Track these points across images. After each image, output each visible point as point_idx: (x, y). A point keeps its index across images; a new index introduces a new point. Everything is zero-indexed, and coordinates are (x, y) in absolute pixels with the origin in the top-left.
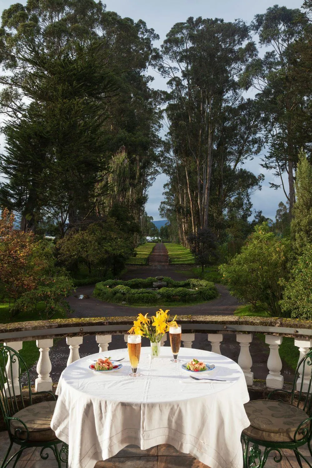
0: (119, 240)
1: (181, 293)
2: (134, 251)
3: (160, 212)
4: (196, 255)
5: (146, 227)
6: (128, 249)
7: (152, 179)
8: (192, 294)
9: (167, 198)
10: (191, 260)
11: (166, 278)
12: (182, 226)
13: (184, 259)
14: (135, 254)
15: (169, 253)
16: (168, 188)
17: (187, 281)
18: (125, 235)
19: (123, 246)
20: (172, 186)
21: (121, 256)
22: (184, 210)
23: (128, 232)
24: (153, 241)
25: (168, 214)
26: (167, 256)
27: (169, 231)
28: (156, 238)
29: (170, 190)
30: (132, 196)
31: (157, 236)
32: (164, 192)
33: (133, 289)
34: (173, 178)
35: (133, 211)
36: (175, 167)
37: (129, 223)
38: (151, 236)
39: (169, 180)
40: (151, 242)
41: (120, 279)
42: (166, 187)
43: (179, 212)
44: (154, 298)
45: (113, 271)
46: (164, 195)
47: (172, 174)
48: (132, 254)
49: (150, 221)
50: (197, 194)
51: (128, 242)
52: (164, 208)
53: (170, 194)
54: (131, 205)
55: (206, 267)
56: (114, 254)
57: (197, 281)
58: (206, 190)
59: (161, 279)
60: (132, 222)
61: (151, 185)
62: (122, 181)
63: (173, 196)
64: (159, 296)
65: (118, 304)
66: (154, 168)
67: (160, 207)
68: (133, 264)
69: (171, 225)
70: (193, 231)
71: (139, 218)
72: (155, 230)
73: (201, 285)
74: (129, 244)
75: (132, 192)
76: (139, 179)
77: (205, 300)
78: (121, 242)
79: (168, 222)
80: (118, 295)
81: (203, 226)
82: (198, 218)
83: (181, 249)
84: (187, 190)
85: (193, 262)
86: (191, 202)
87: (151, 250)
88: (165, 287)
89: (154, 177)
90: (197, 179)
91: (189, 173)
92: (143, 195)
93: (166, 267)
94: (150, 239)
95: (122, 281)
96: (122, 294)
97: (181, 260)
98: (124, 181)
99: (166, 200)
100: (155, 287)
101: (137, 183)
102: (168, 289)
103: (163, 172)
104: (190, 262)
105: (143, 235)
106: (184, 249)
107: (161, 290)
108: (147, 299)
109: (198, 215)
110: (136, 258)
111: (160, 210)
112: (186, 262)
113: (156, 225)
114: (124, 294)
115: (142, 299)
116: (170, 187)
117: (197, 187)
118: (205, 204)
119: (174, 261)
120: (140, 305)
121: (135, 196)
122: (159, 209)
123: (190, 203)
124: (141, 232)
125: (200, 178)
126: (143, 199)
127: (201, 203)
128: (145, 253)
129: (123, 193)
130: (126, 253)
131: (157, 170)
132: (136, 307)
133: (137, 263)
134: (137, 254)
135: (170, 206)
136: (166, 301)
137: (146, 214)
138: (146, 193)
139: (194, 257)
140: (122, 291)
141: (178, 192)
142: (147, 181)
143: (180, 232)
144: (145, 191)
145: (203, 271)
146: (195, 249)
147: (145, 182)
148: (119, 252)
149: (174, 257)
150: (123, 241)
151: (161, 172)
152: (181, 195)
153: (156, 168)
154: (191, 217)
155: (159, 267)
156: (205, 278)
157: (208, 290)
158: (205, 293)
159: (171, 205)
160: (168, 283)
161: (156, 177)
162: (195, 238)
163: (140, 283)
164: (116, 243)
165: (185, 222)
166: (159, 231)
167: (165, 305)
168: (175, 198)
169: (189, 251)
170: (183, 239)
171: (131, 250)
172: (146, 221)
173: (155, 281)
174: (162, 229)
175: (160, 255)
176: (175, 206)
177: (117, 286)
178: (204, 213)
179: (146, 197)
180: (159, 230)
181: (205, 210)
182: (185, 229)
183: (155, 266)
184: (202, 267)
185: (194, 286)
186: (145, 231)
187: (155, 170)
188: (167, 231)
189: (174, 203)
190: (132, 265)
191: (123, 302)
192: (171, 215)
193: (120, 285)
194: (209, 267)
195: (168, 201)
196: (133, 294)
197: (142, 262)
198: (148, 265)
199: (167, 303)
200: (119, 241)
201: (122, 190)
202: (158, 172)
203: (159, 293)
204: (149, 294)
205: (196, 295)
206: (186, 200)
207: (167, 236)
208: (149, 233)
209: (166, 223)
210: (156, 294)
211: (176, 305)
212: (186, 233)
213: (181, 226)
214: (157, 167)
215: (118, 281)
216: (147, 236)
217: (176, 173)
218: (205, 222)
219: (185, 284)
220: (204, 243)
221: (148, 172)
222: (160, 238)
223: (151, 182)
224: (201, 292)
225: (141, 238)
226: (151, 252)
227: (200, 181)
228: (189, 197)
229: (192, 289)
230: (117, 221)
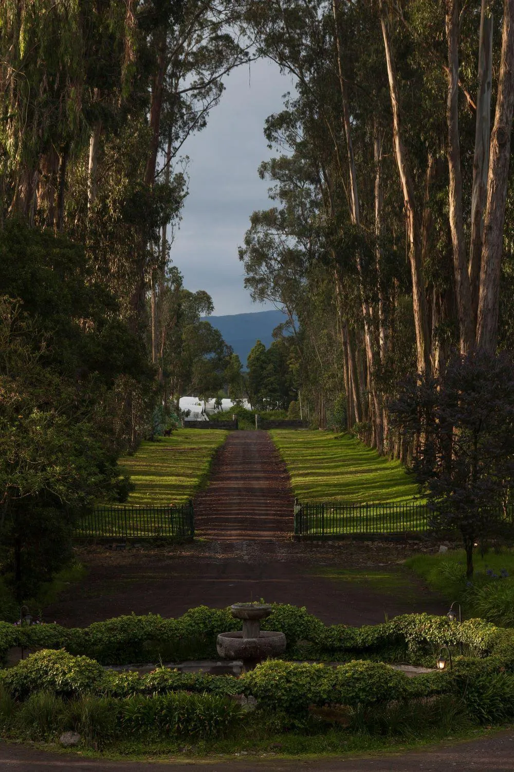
0: (36, 414)
1: (364, 690)
2: (117, 475)
3: (249, 268)
4: (437, 491)
5: (177, 345)
6: (82, 460)
7: (202, 89)
8: (418, 695)
9: (284, 194)
10: (406, 516)
11: (282, 609)
12: (362, 341)
13: (373, 513)
14: (124, 490)
15: (295, 481)
16: (291, 139)
17: (389, 626)
18: (69, 392)
19: (61, 449)
20: (312, 128)
21: (48, 498)
22: (372, 258)
23: (84, 376)
24: (215, 421)
25: (288, 280)
26: (286, 495)
27: (294, 366)
28: (227, 403)
29: (301, 148)
30: (98, 179)
31: (234, 396)
32: (268, 160)
33: (115, 665)
34: (313, 80)
35: (106, 261)
36: (327, 19)
37: (86, 324)
38: (203, 392)
39: (296, 95)
40: (203, 425)
41: (48, 618)
42: (281, 133)
43: (348, 267)
44: (223, 712)
45: (10, 575)
46: (268, 175)
47: (309, 61)
48: (109, 487)
49: (196, 317)
50: (441, 170)
51: (86, 425)
52: (270, 244)
53: (300, 170)
54: (94, 233)
55: (484, 551)
56: (13, 490)
57: (441, 625)
58: (495, 142)
59: (256, 618)
60: (101, 323)
61: (198, 122)
62: (42, 97)
63: (315, 180)
64: (248, 705)
65: (42, 746)
66: (216, 26)
67: (248, 242)
68: (113, 540)
69: (302, 337)
70: (421, 365)
71: (139, 303)
72: (223, 362)
73: (462, 647)
74: (91, 434)
75: (98, 159)
76: (138, 84)
77: (482, 722)
78: (50, 425)
79: (290, 323)
80: (41, 698)
81: (471, 336)
82: (448, 296)
83: (357, 461)
84: (388, 148)
85: (420, 525)
86: (411, 215)
87: (205, 465)
88: (276, 655)
89: (213, 81)
90: (442, 84)
91: (403, 50)
92: (161, 179)
93: (282, 554)
94: (199, 409)
95: (61, 628)
96: (58, 693)
97: (356, 514)
98: (57, 95)
99: (280, 205)
100: (229, 658)
101: (125, 110)
102: (292, 665)
103: (262, 52)
104: (402, 525)
105: (163, 390)
106: (370, 460)
107: (261, 672)
108: (188, 721)
109: (449, 279)
110: (128, 507)
111: (247, 258)
112: (383, 528)
113: (226, 338)
114: (67, 693)
115: (163, 720)
116: (300, 133)
117: (440, 128)
118: (486, 220)
119: (323, 523)
120: (153, 748)
121: (118, 185)
122: (242, 254)
123: (402, 218)
124: (151, 374)
125: (462, 77)
126: (161, 199)
127: (462, 219)
128: (172, 480)
129: (52, 163)
130: (75, 486)
131: (227, 38)
132: (134, 759)
133: (131, 534)
134: (133, 488)
135: (300, 235)
136: (288, 729)
137: (178, 280)
138: (176, 169)
139: (424, 502)
140: (59, 680)
141: (344, 158)
142: (176, 99)
143: (347, 374)
144: (169, 156)
145: (470, 572)
146: (431, 460)
147: (167, 106)
148: (36, 481)
149: (325, 499)
150: (58, 420)
151: (252, 51)
152: (356, 178)
153: (226, 30)
154: (409, 291)
155: (244, 554)
156: (484, 606)
157: (496, 670)
158: (483, 687)
159: (302, 232)
160: (291, 638)
161: (224, 80)
162: (428, 404)
163: (150, 636)
164: (23, 430)
165: (374, 322)
166: (245, 370)
167: (280, 749)
168: (325, 193)
169: (401, 471)
170: (364, 410)
171: (102, 469)
172: (178, 315)
173: (226, 628)
174: (262, 359)
175: (250, 491)
176: (327, 236)
177: (33, 656)
178: (477, 268)
179: (173, 190)
180: (244, 362)
181: (485, 252)
182: (376, 354)
183: (228, 547)
184: (462, 552)
185: (426, 649)
186: (170, 368)
187: (218, 38)
188: (281, 368)
189: (320, 217)
190: (106, 542)
191: (68, 738)
192: (304, 281)
193: (45, 652)
194: (498, 552)
195: (291, 209)
196: (116, 695)
197: (157, 530)
198: (191, 541)
199: (291, 736)
200: (33, 422)
201: (45, 147)
202: (236, 48)
203: (247, 690)
204: (196, 697)
205: (434, 698)
206: (386, 203)
207: (286, 394)
208: (195, 380)
209: (280, 328)
210: (232, 692)
211: (334, 748)
212: (383, 376)
213: (354, 339)
214: (228, 21)
215: (42, 627)
216: (184, 393)
217: (330, 54)
218: (485, 318)
219: (381, 639)
220: (477, 427)
221: (180, 49)
222: (247, 406)
223: (198, 106)
224: (461, 682)
225: (151, 405)
226: (205, 477)
227: (461, 97)
228: (399, 184)
229: (417, 664)
230: (21, 318)
